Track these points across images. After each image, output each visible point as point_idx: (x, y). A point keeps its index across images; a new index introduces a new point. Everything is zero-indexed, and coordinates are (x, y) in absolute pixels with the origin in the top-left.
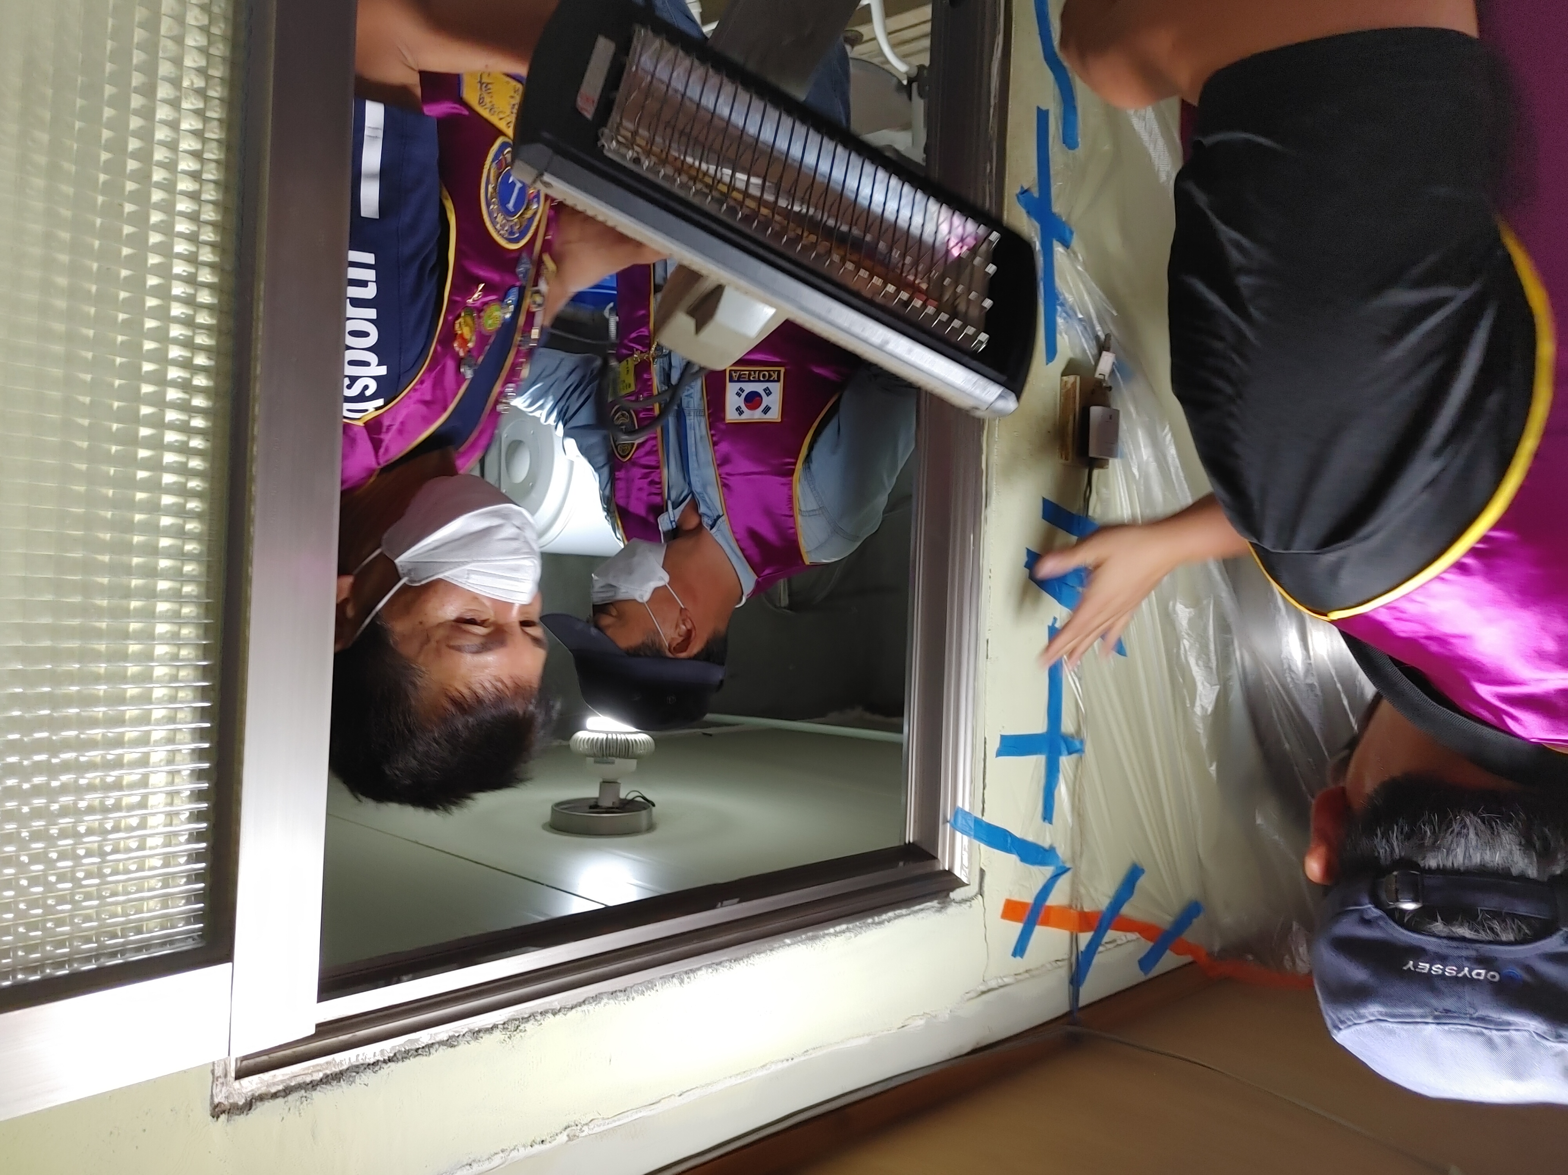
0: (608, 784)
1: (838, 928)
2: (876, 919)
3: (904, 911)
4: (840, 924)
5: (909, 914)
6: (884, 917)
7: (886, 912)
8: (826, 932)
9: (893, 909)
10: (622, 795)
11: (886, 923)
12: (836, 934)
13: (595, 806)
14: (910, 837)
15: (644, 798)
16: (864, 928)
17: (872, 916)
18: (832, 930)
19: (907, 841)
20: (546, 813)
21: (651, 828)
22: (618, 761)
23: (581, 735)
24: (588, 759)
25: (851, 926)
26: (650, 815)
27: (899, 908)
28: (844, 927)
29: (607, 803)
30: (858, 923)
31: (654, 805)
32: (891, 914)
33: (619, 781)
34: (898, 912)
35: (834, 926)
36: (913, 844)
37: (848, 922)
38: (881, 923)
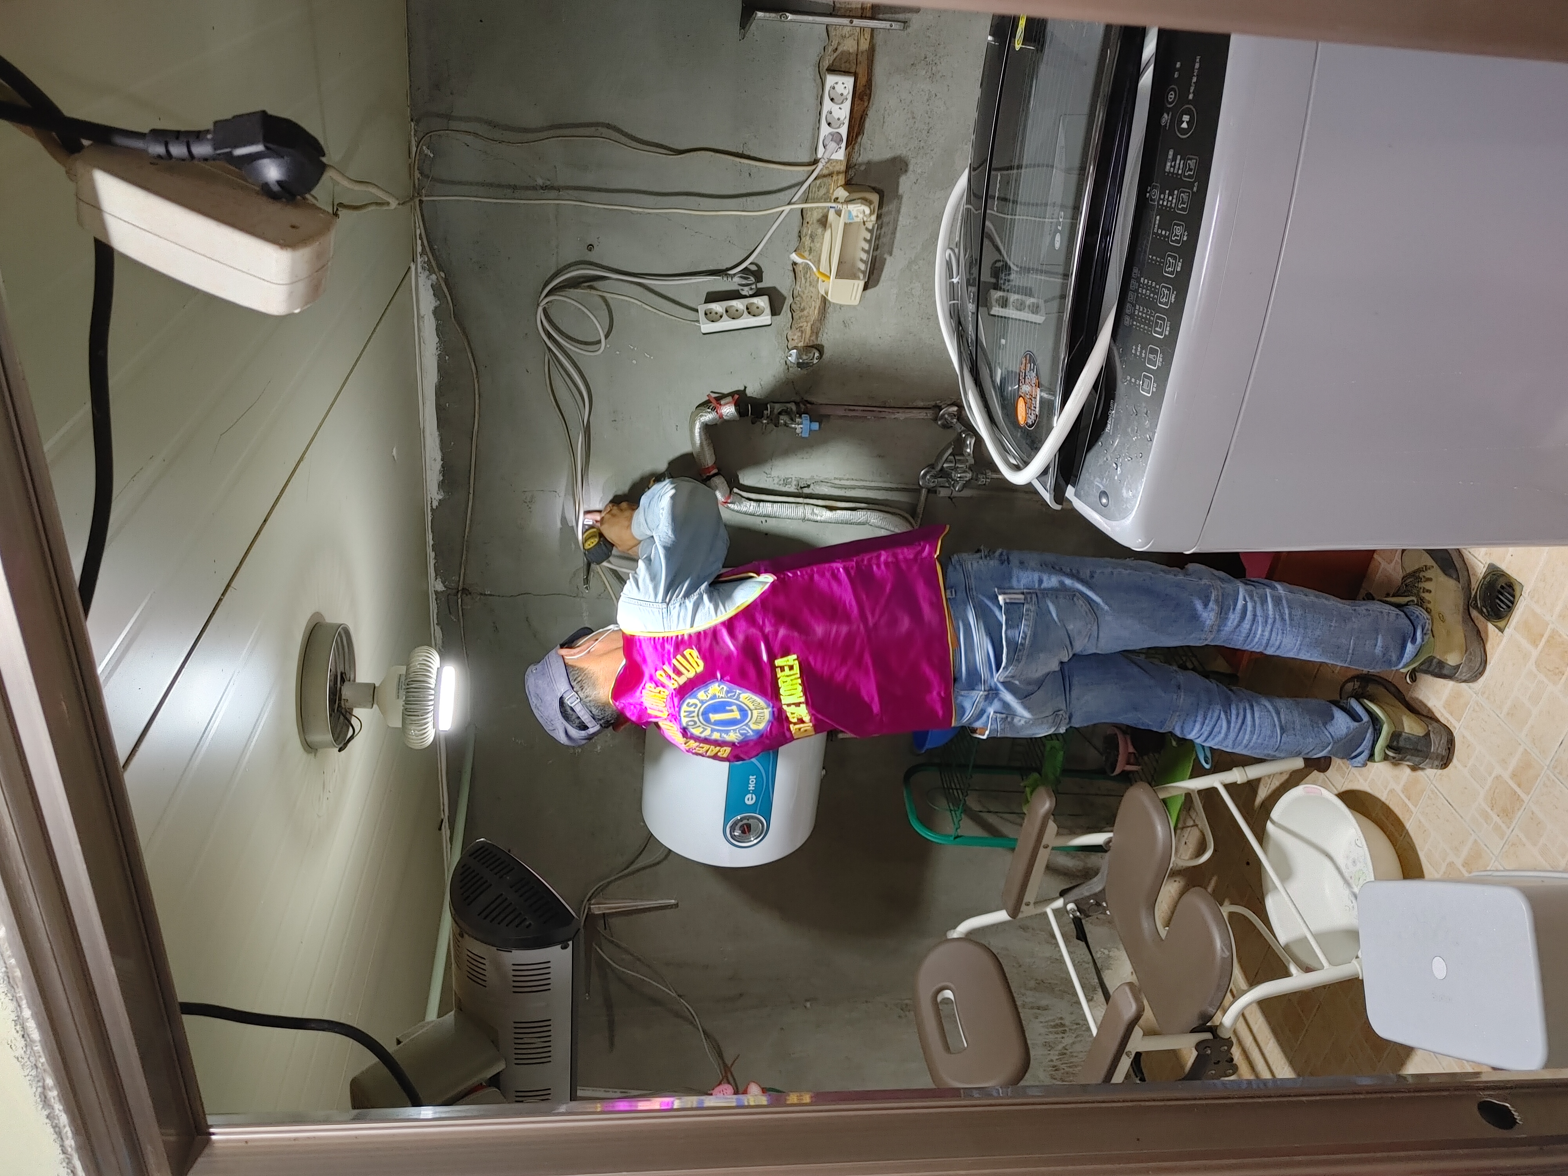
0: (372, 694)
1: (31, 1025)
2: (53, 1094)
3: (70, 1142)
4: (40, 1026)
5: (64, 1152)
6: (58, 1107)
7: (68, 1110)
8: (24, 1003)
9: (73, 1121)
10: (357, 711)
11: (46, 1113)
12: (19, 1021)
13: (342, 678)
14: (220, 1135)
15: (352, 737)
16: (34, 1073)
17: (59, 1083)
18: (27, 1013)
19: (212, 1130)
20: (335, 616)
21: (310, 747)
22: (401, 702)
23: (435, 659)
24: (404, 668)
25: (38, 1048)
26: (326, 746)
27: (76, 1133)
28: (35, 1035)
29: (347, 692)
30: (43, 1060)
31: (340, 751)
32: (63, 1119)
33: (375, 706)
34: (68, 1131)
35: (35, 1015)
36: (208, 1142)
37: (44, 1043)
38: (45, 1101)
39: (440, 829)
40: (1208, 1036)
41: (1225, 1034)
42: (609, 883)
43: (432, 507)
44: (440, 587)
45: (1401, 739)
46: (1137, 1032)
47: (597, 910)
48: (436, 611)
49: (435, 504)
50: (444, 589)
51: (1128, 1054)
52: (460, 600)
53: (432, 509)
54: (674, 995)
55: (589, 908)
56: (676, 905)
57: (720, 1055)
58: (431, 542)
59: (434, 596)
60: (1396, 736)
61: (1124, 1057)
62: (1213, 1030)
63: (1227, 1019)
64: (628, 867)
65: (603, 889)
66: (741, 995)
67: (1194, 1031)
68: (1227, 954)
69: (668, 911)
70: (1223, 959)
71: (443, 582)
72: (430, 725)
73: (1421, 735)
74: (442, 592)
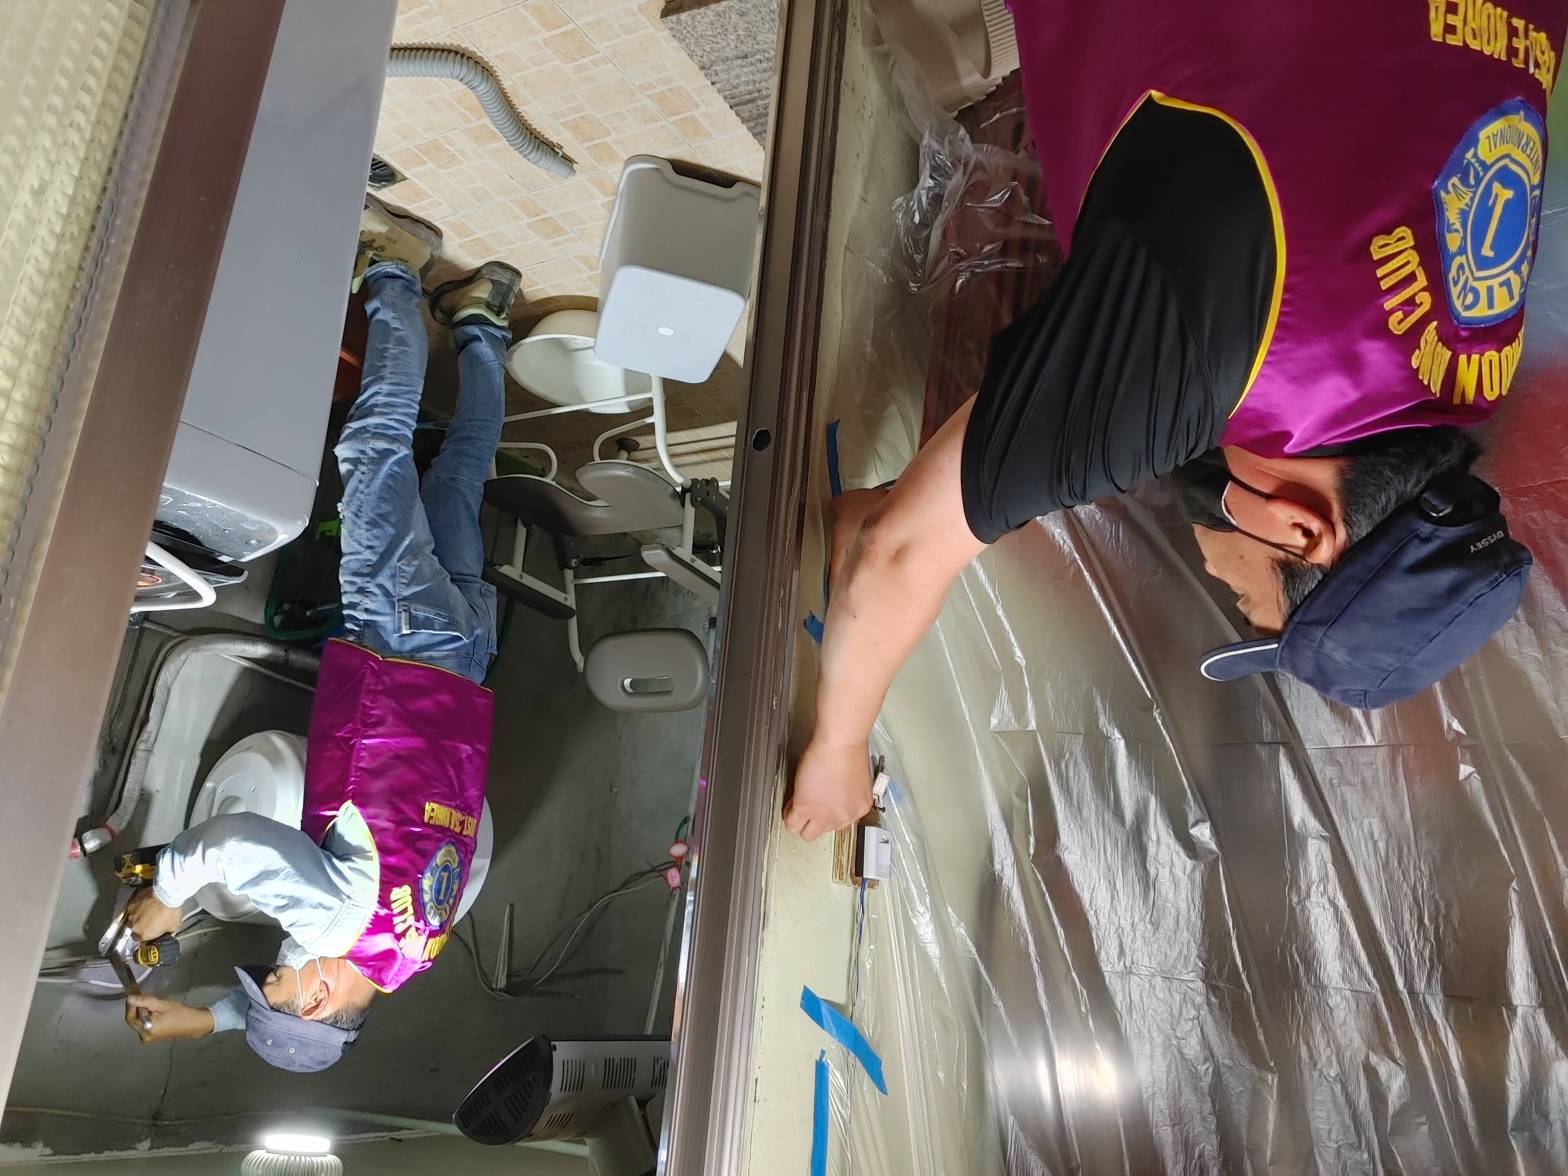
39: (400, 1141)
40: (688, 496)
41: (689, 484)
42: (481, 968)
43: (50, 1155)
44: (146, 1144)
45: (493, 302)
46: (678, 551)
47: (502, 983)
48: (172, 1149)
49: (48, 1151)
50: (149, 1140)
51: (693, 561)
52: (165, 1123)
53: (54, 1154)
54: (588, 914)
55: (500, 990)
56: (512, 905)
57: (643, 874)
58: (93, 1155)
59: (155, 1151)
60: (489, 306)
61: (694, 564)
62: (685, 491)
63: (678, 479)
64: (470, 951)
65: (484, 975)
66: (598, 850)
67: (683, 505)
68: (631, 469)
69: (515, 913)
70: (634, 473)
71: (141, 1141)
72: (323, 1159)
73: (491, 286)
74: (152, 1141)
